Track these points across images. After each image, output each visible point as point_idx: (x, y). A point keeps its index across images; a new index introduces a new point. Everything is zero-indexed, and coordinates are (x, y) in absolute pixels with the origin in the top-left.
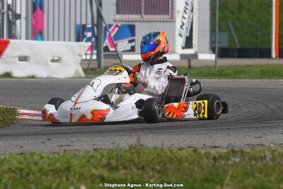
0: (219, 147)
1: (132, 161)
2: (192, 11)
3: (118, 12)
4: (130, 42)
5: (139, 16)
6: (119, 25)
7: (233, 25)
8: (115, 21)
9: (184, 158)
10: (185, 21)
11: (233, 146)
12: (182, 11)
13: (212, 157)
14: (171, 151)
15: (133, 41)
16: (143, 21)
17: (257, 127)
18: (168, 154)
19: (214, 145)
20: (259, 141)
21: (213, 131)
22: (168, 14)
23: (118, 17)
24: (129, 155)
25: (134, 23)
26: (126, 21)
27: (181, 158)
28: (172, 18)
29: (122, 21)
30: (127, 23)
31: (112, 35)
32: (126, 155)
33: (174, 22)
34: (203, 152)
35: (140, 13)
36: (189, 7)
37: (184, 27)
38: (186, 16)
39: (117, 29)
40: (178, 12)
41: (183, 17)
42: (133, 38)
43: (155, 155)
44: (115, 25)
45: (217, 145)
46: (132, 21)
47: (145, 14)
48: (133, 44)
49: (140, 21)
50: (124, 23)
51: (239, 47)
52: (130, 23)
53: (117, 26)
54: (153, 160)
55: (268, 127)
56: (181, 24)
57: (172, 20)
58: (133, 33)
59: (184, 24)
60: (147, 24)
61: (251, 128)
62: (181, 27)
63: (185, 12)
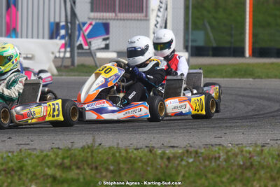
0: (177, 147)
1: (86, 161)
2: (166, 9)
3: (92, 10)
4: (104, 39)
5: (114, 14)
6: (94, 23)
7: (210, 23)
8: (89, 19)
9: (139, 158)
10: (159, 20)
11: (191, 146)
12: (157, 9)
13: (166, 157)
14: (126, 150)
15: (108, 39)
16: (117, 19)
17: (220, 127)
18: (123, 153)
19: (172, 145)
20: (218, 141)
21: (176, 131)
22: (142, 12)
23: (92, 15)
24: (83, 154)
25: (108, 21)
26: (100, 19)
27: (136, 159)
28: (146, 16)
29: (97, 19)
30: (101, 21)
31: (86, 34)
32: (80, 155)
33: (148, 20)
34: (160, 151)
35: (114, 11)
36: (163, 6)
37: (158, 26)
38: (160, 14)
39: (91, 27)
40: (153, 10)
41: (158, 16)
42: (106, 36)
43: (110, 155)
44: (89, 22)
45: (175, 145)
46: (106, 19)
47: (119, 12)
48: (107, 42)
49: (114, 19)
50: (97, 21)
51: (215, 45)
52: (104, 21)
53: (91, 24)
54: (107, 160)
55: (231, 126)
56: (156, 23)
57: (146, 18)
58: (107, 32)
59: (158, 23)
60: (121, 22)
61: (214, 127)
62: (156, 25)
63: (159, 10)
